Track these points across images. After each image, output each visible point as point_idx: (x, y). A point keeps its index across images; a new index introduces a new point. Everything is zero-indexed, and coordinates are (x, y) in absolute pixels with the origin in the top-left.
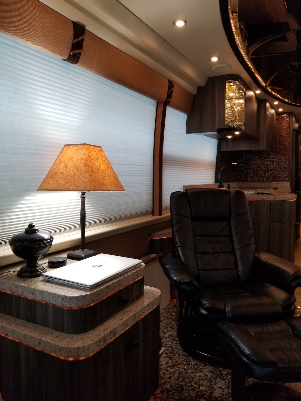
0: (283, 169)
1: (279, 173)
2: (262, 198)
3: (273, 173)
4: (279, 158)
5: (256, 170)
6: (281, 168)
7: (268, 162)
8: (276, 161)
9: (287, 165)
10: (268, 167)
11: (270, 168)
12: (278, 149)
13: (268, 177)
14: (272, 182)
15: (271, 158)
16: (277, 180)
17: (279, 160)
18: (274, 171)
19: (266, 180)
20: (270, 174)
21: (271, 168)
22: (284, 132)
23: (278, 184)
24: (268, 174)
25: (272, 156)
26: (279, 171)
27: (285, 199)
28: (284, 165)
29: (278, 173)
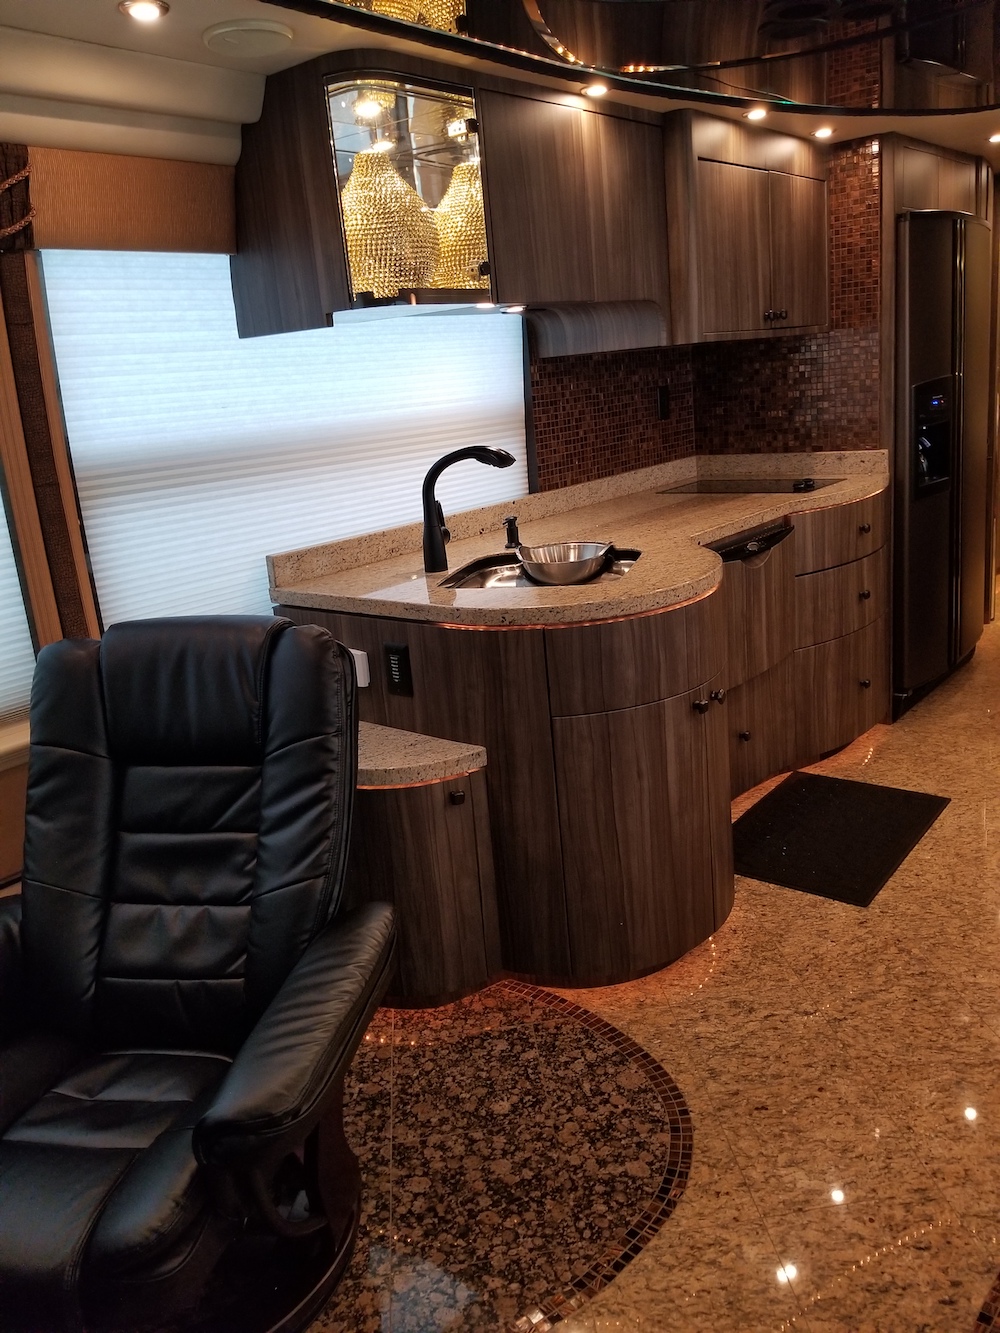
0: (859, 396)
1: (844, 409)
2: (506, 616)
3: (821, 411)
4: (844, 345)
5: (757, 403)
6: (850, 388)
7: (802, 368)
8: (832, 359)
9: (876, 376)
10: (803, 387)
11: (808, 393)
12: (838, 307)
13: (802, 431)
14: (820, 449)
15: (814, 348)
16: (839, 442)
17: (844, 358)
18: (826, 404)
19: (798, 444)
20: (809, 418)
21: (814, 393)
22: (857, 230)
23: (840, 459)
24: (802, 418)
25: (814, 342)
26: (844, 404)
27: (611, 614)
28: (863, 376)
29: (839, 410)
